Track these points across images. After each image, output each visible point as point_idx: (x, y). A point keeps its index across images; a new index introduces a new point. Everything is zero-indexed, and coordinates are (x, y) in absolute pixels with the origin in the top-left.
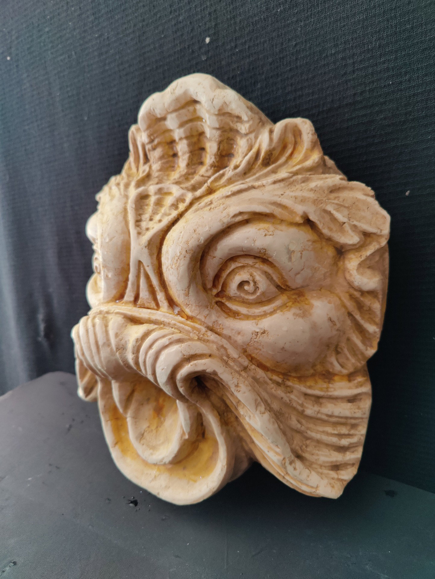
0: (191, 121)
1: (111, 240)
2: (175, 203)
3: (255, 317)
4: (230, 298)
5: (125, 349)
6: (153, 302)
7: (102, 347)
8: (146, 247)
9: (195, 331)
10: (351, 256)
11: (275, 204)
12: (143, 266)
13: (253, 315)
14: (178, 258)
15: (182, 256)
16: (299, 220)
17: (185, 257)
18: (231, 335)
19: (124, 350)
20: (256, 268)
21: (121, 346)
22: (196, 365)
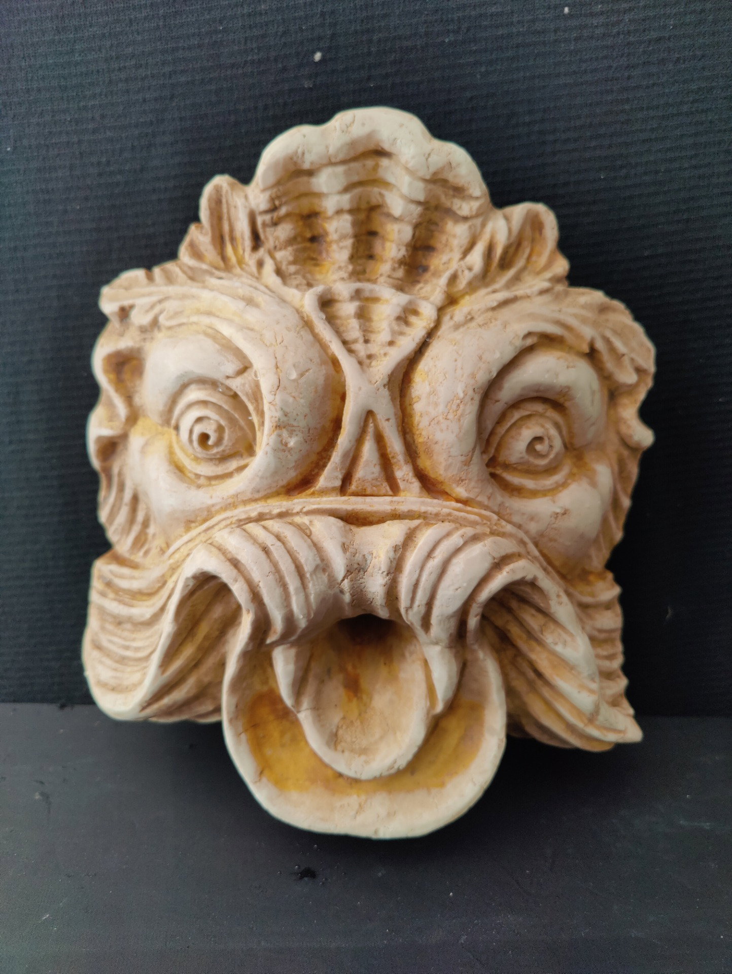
0: (360, 183)
1: (302, 375)
2: (403, 316)
3: (544, 493)
4: (507, 466)
5: (361, 570)
6: (385, 484)
7: (311, 575)
8: (384, 386)
9: (485, 522)
10: (625, 401)
11: (559, 323)
12: (375, 421)
13: (542, 489)
14: (461, 402)
15: (468, 398)
16: (586, 348)
17: (472, 399)
18: (521, 523)
19: (362, 572)
20: (548, 417)
21: (356, 566)
22: (513, 571)
